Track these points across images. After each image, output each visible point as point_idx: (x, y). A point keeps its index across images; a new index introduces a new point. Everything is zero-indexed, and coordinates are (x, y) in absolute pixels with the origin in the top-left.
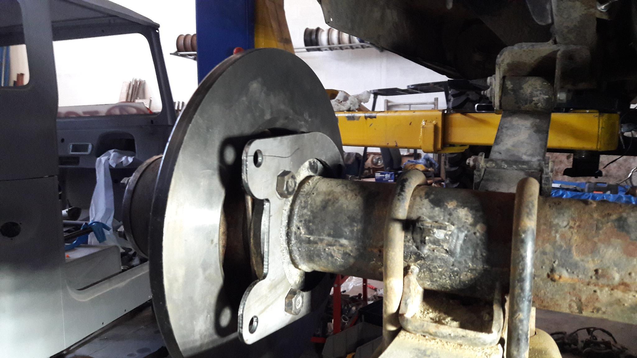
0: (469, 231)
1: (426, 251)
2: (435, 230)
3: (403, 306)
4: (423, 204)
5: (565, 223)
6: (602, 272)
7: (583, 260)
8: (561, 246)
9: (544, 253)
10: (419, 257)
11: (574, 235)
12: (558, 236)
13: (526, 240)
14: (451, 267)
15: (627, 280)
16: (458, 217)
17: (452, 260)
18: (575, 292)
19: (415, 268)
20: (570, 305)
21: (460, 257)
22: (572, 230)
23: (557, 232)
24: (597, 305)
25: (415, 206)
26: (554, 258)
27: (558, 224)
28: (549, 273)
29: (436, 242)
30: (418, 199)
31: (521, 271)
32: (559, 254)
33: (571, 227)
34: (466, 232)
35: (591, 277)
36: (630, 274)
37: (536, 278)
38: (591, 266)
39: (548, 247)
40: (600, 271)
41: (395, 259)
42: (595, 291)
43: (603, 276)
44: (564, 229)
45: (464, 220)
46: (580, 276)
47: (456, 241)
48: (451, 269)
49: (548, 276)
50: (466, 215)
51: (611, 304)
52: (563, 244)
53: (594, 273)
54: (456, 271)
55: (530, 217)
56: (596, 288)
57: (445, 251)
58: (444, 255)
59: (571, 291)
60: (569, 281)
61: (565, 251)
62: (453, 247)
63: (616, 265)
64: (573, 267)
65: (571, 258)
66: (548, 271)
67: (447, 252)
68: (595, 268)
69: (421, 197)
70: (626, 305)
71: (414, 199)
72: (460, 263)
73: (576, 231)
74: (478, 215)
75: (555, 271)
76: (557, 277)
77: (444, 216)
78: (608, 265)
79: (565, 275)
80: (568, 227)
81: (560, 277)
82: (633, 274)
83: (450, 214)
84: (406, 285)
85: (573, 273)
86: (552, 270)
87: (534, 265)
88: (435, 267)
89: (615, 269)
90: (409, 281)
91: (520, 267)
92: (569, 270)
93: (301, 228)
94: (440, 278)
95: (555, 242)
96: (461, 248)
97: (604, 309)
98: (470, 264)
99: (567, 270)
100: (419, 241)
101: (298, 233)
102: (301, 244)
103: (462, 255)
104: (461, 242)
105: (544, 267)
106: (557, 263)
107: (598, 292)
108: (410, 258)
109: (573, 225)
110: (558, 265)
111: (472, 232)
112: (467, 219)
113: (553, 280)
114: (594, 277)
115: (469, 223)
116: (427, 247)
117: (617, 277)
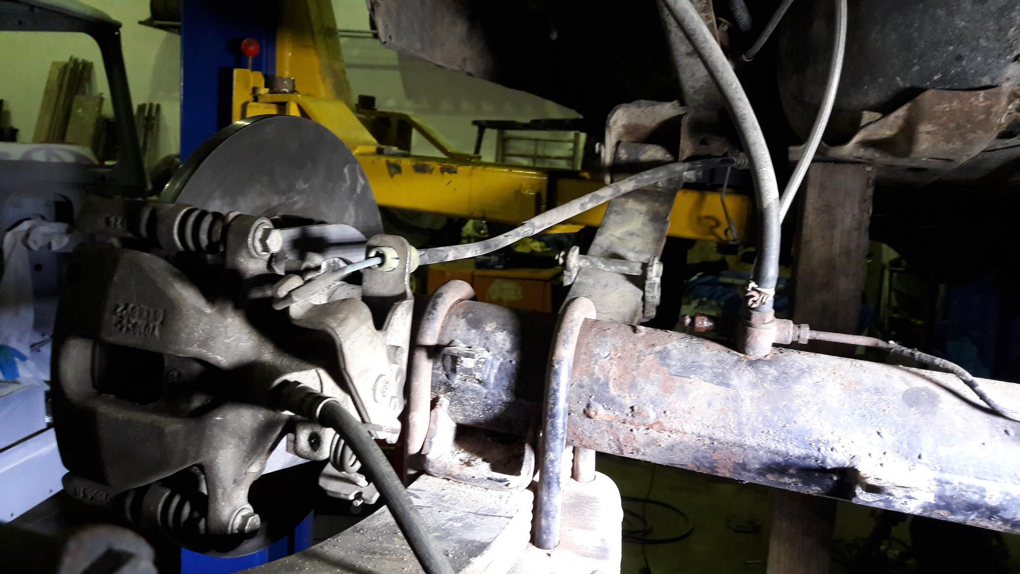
0: (505, 359)
1: (457, 380)
2: (463, 358)
3: (427, 444)
4: (458, 325)
5: (606, 354)
6: (638, 409)
7: (619, 396)
8: (599, 379)
9: (581, 386)
10: (449, 388)
11: (614, 367)
12: (597, 367)
13: (559, 372)
14: (485, 400)
15: (662, 419)
16: (495, 342)
17: (485, 391)
18: (612, 430)
19: (444, 401)
20: (609, 445)
21: (494, 388)
22: (613, 361)
23: (596, 363)
24: (636, 445)
25: (448, 327)
26: (591, 393)
27: (599, 354)
28: (586, 408)
29: (468, 371)
30: (454, 317)
31: (552, 406)
32: (596, 388)
33: (611, 359)
34: (502, 360)
35: (627, 415)
36: (665, 412)
37: (572, 414)
38: (628, 402)
39: (586, 380)
40: (636, 408)
41: (420, 390)
42: (631, 430)
43: (640, 413)
44: (603, 360)
45: (501, 346)
46: (617, 413)
47: (490, 369)
48: (484, 402)
49: (585, 412)
50: (504, 340)
51: (648, 445)
52: (601, 376)
53: (631, 410)
54: (489, 405)
55: (566, 345)
56: (632, 427)
57: (477, 381)
58: (478, 386)
59: (609, 428)
60: (606, 418)
61: (603, 384)
62: (486, 376)
63: (652, 403)
64: (610, 403)
65: (608, 392)
66: (584, 407)
67: (480, 382)
68: (631, 405)
69: (458, 316)
70: (662, 446)
71: (450, 318)
72: (493, 394)
73: (616, 362)
74: (517, 340)
75: (591, 407)
76: (592, 413)
77: (480, 340)
78: (645, 401)
79: (600, 411)
80: (609, 358)
81: (596, 413)
82: (668, 413)
83: (487, 338)
84: (433, 421)
85: (609, 409)
86: (588, 406)
87: (568, 400)
88: (467, 400)
89: (652, 406)
90: (436, 416)
91: (552, 402)
92: (606, 406)
94: (473, 412)
95: (594, 374)
96: (496, 379)
97: (642, 450)
98: (504, 397)
99: (603, 406)
100: (449, 368)
103: (496, 386)
104: (495, 371)
105: (580, 402)
106: (593, 397)
107: (635, 430)
108: (440, 388)
109: (614, 357)
110: (595, 400)
111: (509, 359)
112: (504, 345)
113: (589, 417)
114: (630, 415)
115: (506, 349)
116: (458, 376)
117: (652, 416)
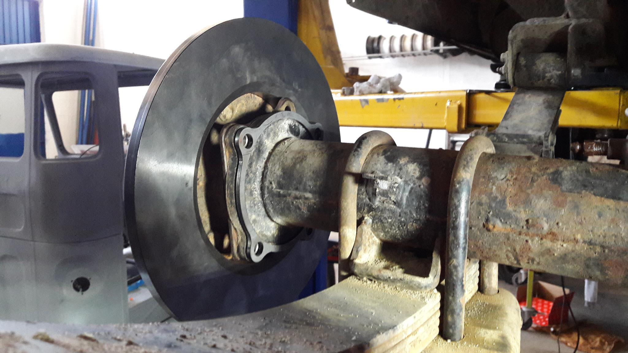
0: (414, 184)
1: (377, 203)
2: (378, 181)
3: (354, 252)
4: (378, 161)
5: (503, 176)
6: (532, 222)
7: (515, 211)
8: (496, 198)
9: (480, 204)
10: (371, 209)
11: (509, 186)
12: (494, 188)
13: (459, 190)
14: (399, 218)
15: (555, 230)
16: (407, 171)
17: (399, 210)
18: (509, 242)
19: (368, 219)
20: (507, 256)
21: (406, 208)
22: (508, 182)
23: (494, 184)
24: (531, 255)
25: (371, 163)
26: (489, 209)
27: (496, 177)
28: (485, 223)
29: (385, 194)
30: (375, 156)
31: (454, 219)
32: (494, 205)
33: (508, 180)
34: (412, 185)
35: (523, 227)
36: (557, 224)
37: (473, 228)
38: (523, 215)
39: (484, 199)
40: (530, 221)
41: (348, 209)
42: (527, 241)
43: (533, 226)
44: (500, 182)
45: (412, 174)
46: (512, 226)
47: (403, 193)
48: (399, 220)
49: (484, 226)
50: (415, 170)
51: (542, 254)
52: (498, 195)
53: (526, 223)
54: (403, 222)
55: (466, 168)
56: (527, 238)
57: (393, 202)
58: (392, 206)
59: (506, 240)
60: (503, 231)
61: (500, 201)
62: (399, 198)
63: (545, 216)
64: (506, 217)
65: (505, 208)
66: (484, 221)
67: (395, 203)
68: (526, 219)
69: (378, 154)
70: (556, 255)
71: (372, 156)
72: (405, 213)
73: (511, 183)
74: (425, 169)
75: (490, 221)
76: (491, 227)
77: (395, 171)
78: (538, 215)
79: (498, 226)
80: (505, 180)
81: (494, 227)
82: (560, 224)
83: (401, 169)
84: (359, 235)
85: (506, 223)
86: (487, 220)
87: (468, 214)
88: (385, 218)
89: (545, 219)
90: (362, 230)
91: (454, 216)
92: (503, 220)
93: (273, 183)
94: (391, 229)
95: (492, 193)
96: (407, 200)
97: (537, 259)
98: (414, 215)
99: (501, 221)
100: (371, 193)
101: (271, 187)
102: (273, 197)
103: (408, 205)
104: (407, 194)
105: (480, 218)
106: (491, 213)
107: (530, 241)
108: (364, 209)
109: (510, 178)
110: (493, 215)
111: (417, 184)
112: (414, 173)
113: (488, 230)
114: (525, 227)
115: (416, 176)
116: (378, 199)
117: (546, 227)
